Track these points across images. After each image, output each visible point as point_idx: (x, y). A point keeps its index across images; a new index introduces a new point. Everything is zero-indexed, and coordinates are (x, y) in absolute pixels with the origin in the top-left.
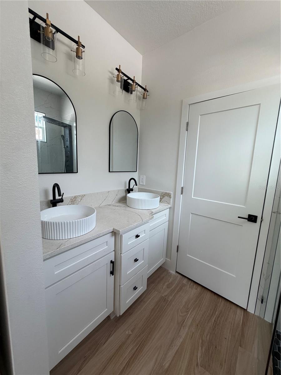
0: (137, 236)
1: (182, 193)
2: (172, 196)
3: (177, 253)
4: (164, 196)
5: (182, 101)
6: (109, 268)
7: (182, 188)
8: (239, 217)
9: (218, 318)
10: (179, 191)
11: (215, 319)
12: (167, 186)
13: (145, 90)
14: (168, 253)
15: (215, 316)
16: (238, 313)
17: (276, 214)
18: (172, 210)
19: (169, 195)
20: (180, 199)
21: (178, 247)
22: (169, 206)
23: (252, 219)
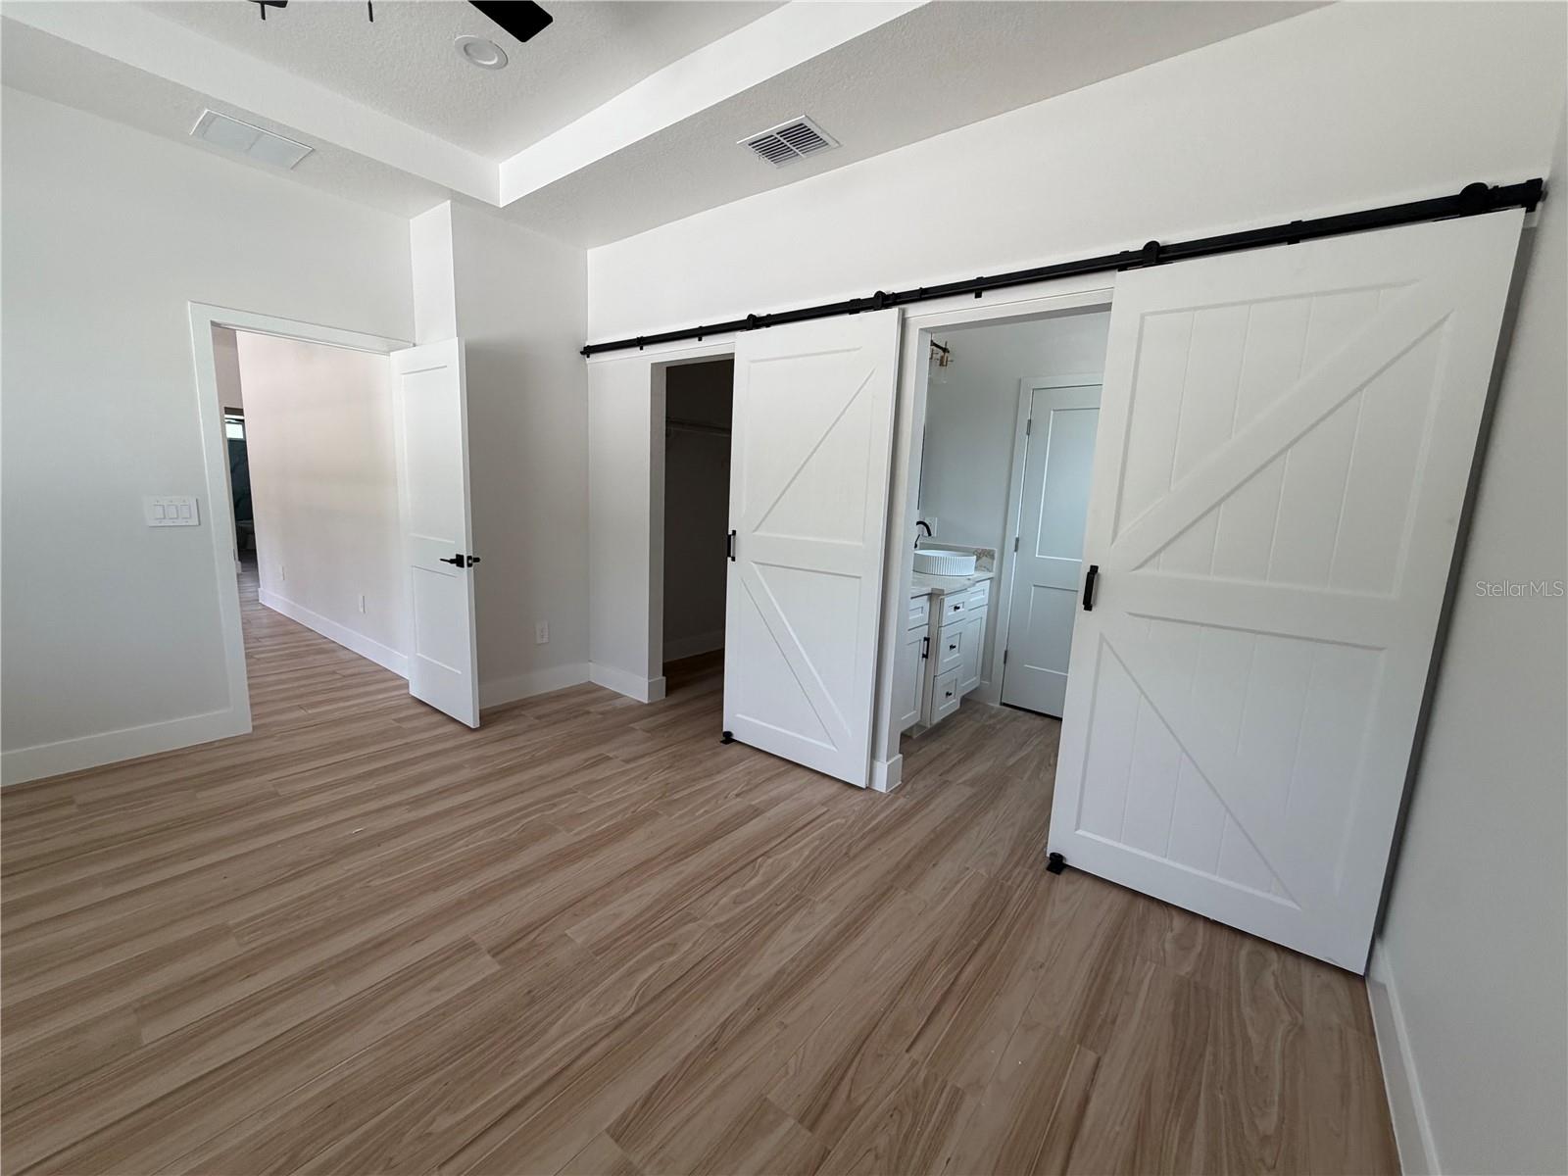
0: (956, 608)
1: (1016, 550)
2: (996, 555)
3: (1003, 665)
4: (983, 555)
5: (1020, 380)
6: (921, 648)
7: (1017, 540)
10: (1010, 544)
12: (987, 533)
13: (945, 350)
14: (986, 670)
18: (996, 582)
19: (990, 554)
20: (1013, 561)
21: (1006, 652)
22: (991, 575)
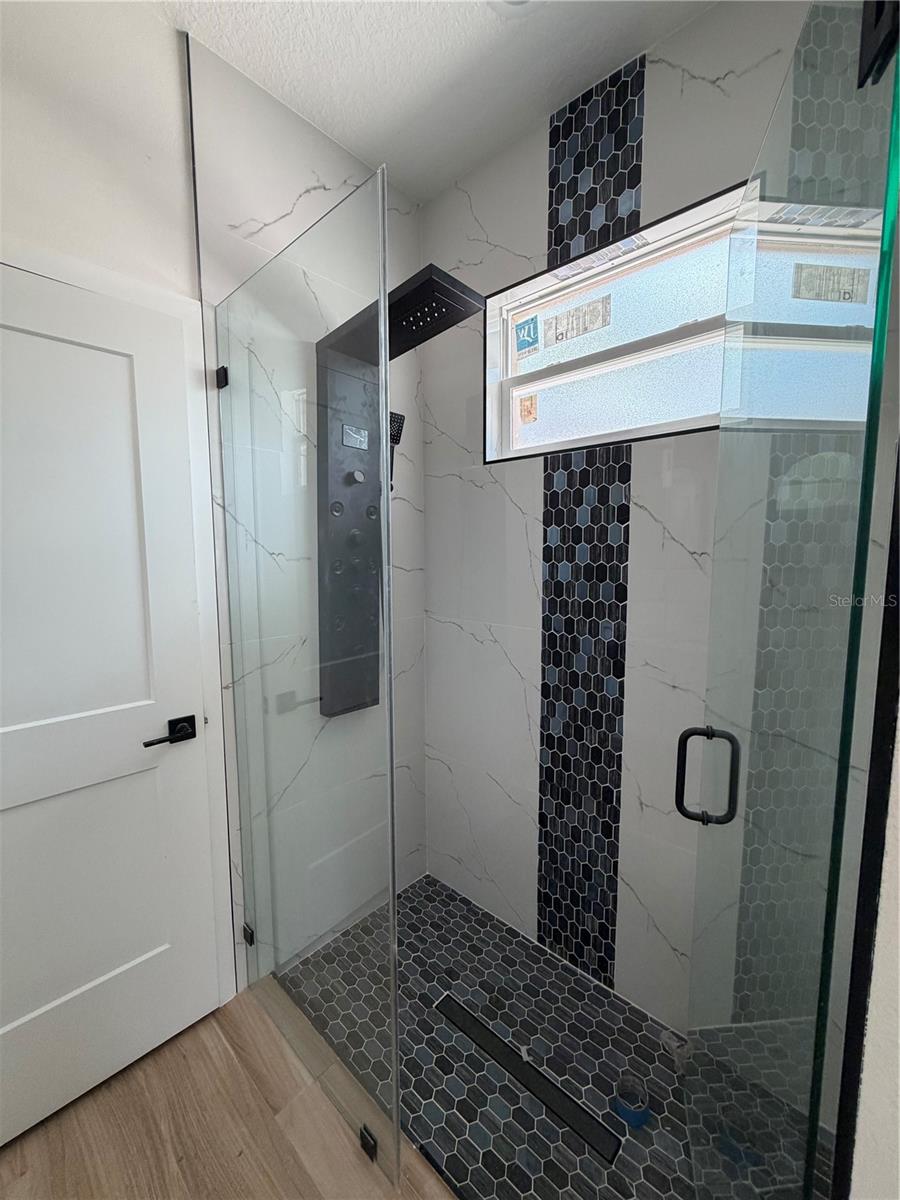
8: (147, 745)
9: (178, 1134)
11: (175, 1149)
15: (169, 1147)
16: (210, 1044)
17: (231, 689)
23: (182, 730)
